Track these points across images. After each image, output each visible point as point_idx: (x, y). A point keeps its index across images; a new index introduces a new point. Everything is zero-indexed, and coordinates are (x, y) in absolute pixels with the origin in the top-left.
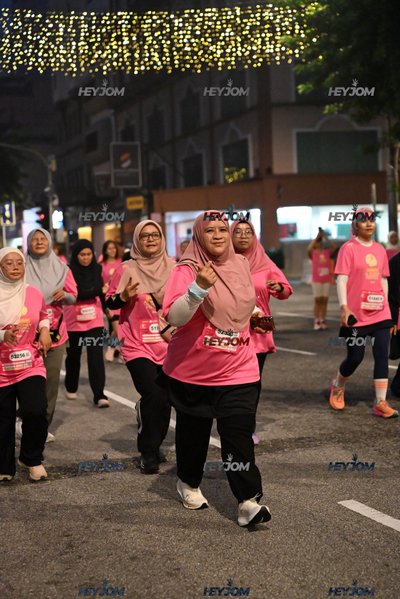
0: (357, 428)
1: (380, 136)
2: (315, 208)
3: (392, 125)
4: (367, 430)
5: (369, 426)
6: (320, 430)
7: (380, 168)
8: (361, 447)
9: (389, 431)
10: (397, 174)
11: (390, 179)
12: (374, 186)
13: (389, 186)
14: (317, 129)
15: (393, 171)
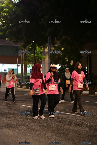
0: (13, 123)
1: (19, 47)
2: (3, 64)
3: (23, 44)
4: (15, 123)
5: (16, 122)
6: (2, 123)
7: (19, 55)
8: (14, 129)
9: (22, 124)
10: (23, 56)
11: (22, 57)
12: (18, 59)
13: (21, 59)
14: (4, 45)
15: (22, 56)
